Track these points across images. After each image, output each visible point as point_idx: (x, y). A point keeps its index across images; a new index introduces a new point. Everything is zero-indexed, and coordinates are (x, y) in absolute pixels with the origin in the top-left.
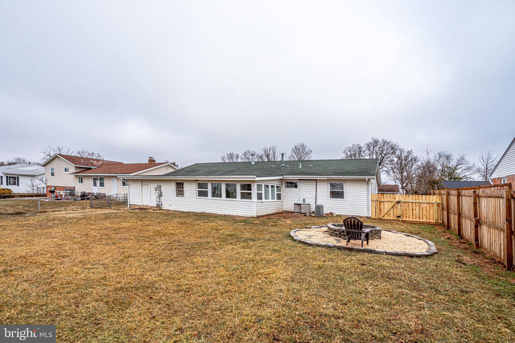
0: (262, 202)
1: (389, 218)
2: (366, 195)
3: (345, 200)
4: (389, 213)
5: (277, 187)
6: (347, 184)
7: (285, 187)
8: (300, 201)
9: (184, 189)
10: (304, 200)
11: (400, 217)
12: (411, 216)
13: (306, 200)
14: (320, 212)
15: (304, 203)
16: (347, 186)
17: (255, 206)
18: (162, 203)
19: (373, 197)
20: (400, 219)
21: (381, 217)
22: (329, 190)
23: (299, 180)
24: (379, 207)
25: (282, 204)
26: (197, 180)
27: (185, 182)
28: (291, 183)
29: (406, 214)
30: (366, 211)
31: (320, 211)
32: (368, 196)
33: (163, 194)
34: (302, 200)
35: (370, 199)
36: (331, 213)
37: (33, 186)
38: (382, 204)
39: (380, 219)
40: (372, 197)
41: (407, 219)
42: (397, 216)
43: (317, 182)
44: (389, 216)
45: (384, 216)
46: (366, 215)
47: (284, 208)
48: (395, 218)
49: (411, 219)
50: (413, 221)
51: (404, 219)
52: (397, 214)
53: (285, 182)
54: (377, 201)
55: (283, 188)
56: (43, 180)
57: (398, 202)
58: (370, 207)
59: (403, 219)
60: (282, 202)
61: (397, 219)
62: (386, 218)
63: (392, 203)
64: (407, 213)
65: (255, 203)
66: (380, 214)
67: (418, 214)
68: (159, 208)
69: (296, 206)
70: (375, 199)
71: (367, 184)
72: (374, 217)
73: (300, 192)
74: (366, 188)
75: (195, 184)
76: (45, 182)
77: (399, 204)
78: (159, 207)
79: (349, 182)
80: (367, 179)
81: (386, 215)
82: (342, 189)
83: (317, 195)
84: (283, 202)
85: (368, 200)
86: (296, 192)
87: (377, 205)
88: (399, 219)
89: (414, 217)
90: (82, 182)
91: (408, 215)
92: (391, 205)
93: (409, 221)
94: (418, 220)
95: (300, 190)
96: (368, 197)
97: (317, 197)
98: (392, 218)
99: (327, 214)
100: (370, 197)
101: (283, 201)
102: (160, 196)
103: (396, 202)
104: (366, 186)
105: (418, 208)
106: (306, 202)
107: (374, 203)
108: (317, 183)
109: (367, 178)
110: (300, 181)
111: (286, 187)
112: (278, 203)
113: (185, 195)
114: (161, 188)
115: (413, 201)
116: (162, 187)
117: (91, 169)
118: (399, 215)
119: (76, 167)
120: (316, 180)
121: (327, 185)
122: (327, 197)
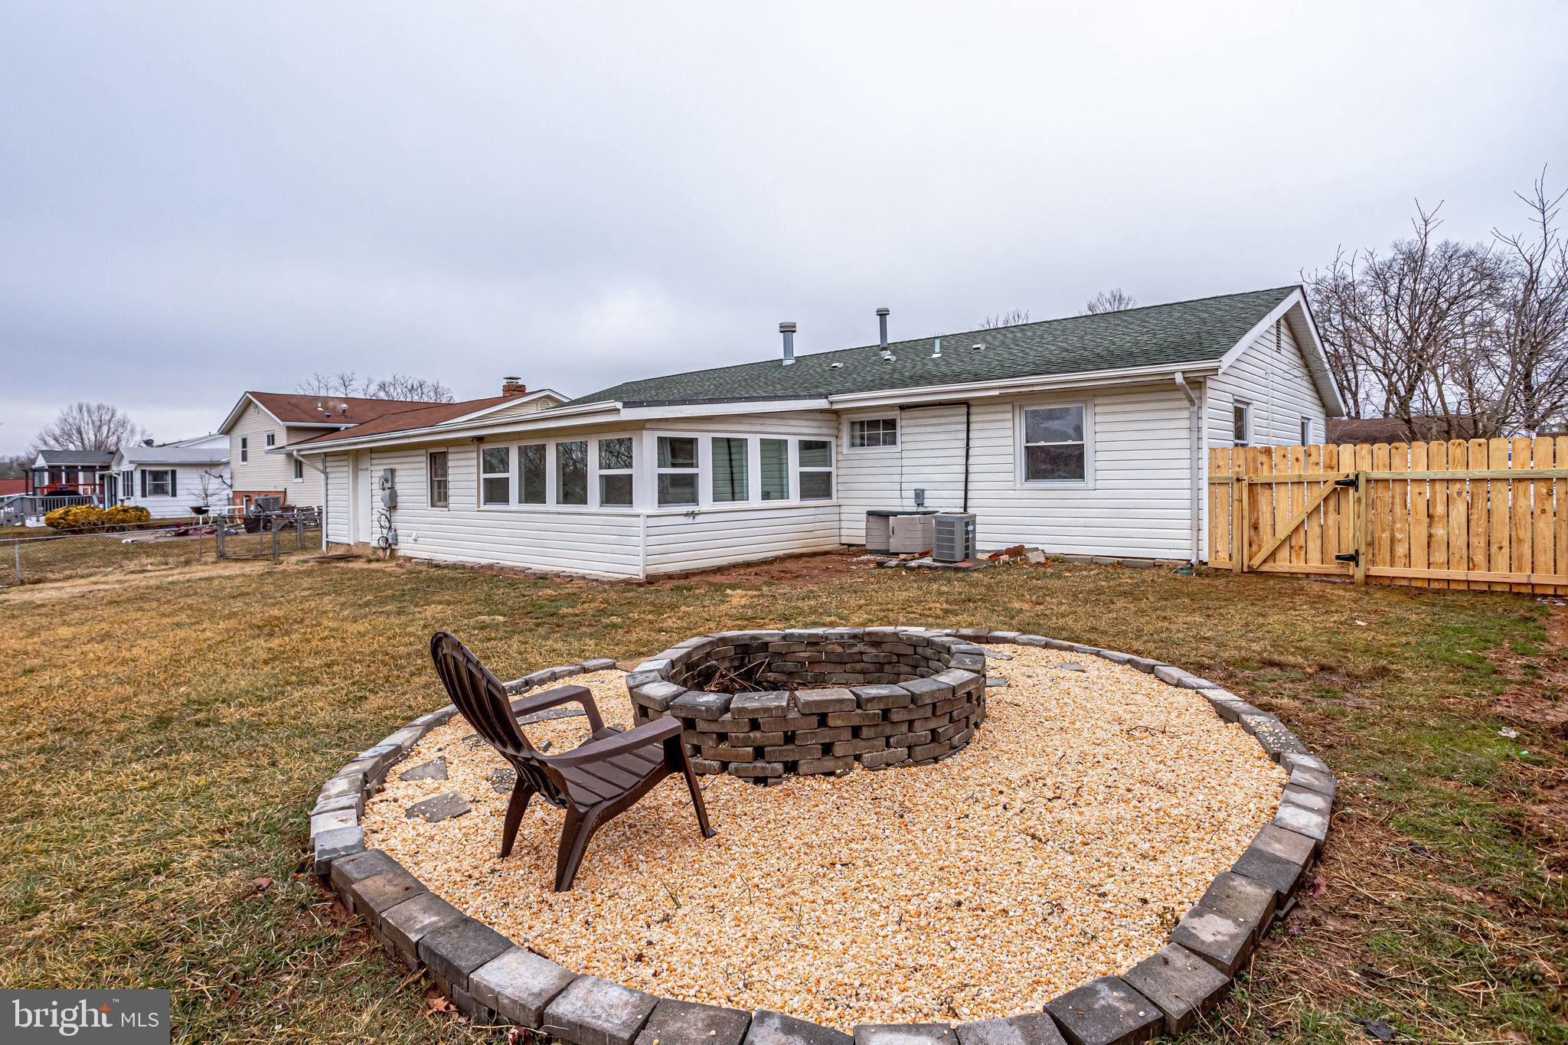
0: (693, 514)
1: (1298, 566)
2: (1187, 454)
3: (1091, 485)
4: (1299, 540)
5: (806, 446)
6: (1098, 409)
7: (853, 445)
8: (906, 502)
9: (450, 478)
10: (919, 495)
11: (1354, 558)
12: (1419, 554)
13: (927, 494)
14: (952, 548)
15: (921, 509)
16: (1098, 418)
17: (641, 531)
18: (399, 532)
19: (1221, 463)
20: (1359, 573)
21: (1256, 562)
22: (1021, 443)
23: (903, 408)
24: (1246, 513)
25: (836, 517)
26: (480, 439)
27: (451, 450)
28: (874, 424)
29: (1393, 540)
30: (1187, 533)
31: (952, 540)
32: (1195, 460)
33: (399, 499)
34: (912, 494)
35: (1205, 474)
36: (1017, 552)
37: (207, 496)
38: (1263, 497)
39: (1252, 571)
40: (1215, 466)
41: (1398, 571)
42: (1338, 557)
43: (972, 410)
44: (1298, 555)
45: (1272, 556)
46: (1185, 555)
47: (844, 532)
48: (1333, 567)
49: (1419, 570)
50: (1429, 580)
51: (1381, 570)
52: (1343, 546)
53: (853, 423)
54: (1235, 485)
55: (843, 449)
56: (221, 477)
57: (1351, 483)
58: (1205, 515)
59: (1378, 570)
60: (836, 510)
61: (1343, 571)
62: (1283, 564)
63: (1315, 488)
64: (1399, 536)
65: (640, 521)
66: (1255, 548)
67: (1459, 541)
68: (388, 551)
69: (877, 523)
70: (1227, 473)
71: (1186, 403)
72: (1223, 562)
73: (905, 462)
74: (1186, 424)
75: (475, 455)
76: (228, 482)
77: (1351, 491)
78: (389, 546)
79: (1106, 400)
80: (1179, 378)
81: (1285, 553)
82: (1079, 432)
83: (971, 469)
84: (843, 509)
85: (1195, 478)
86: (889, 463)
87: (1236, 503)
88: (1351, 569)
89: (1440, 556)
90: (301, 476)
91: (1401, 550)
92: (1310, 497)
93: (1410, 579)
94: (1459, 573)
95: (904, 454)
96: (1195, 469)
97: (971, 477)
98: (1314, 565)
99: (996, 555)
100: (1205, 463)
101: (841, 501)
102: (392, 507)
103: (1337, 483)
104: (1185, 414)
105: (1459, 510)
106: (927, 502)
107: (1222, 491)
108: (973, 418)
109: (1177, 371)
110: (907, 414)
111: (858, 441)
112: (812, 511)
113: (451, 500)
114: (397, 480)
115: (1432, 474)
116: (397, 474)
117: (337, 429)
118: (1352, 552)
119: (289, 429)
120: (966, 403)
121: (1010, 424)
122: (1010, 476)
